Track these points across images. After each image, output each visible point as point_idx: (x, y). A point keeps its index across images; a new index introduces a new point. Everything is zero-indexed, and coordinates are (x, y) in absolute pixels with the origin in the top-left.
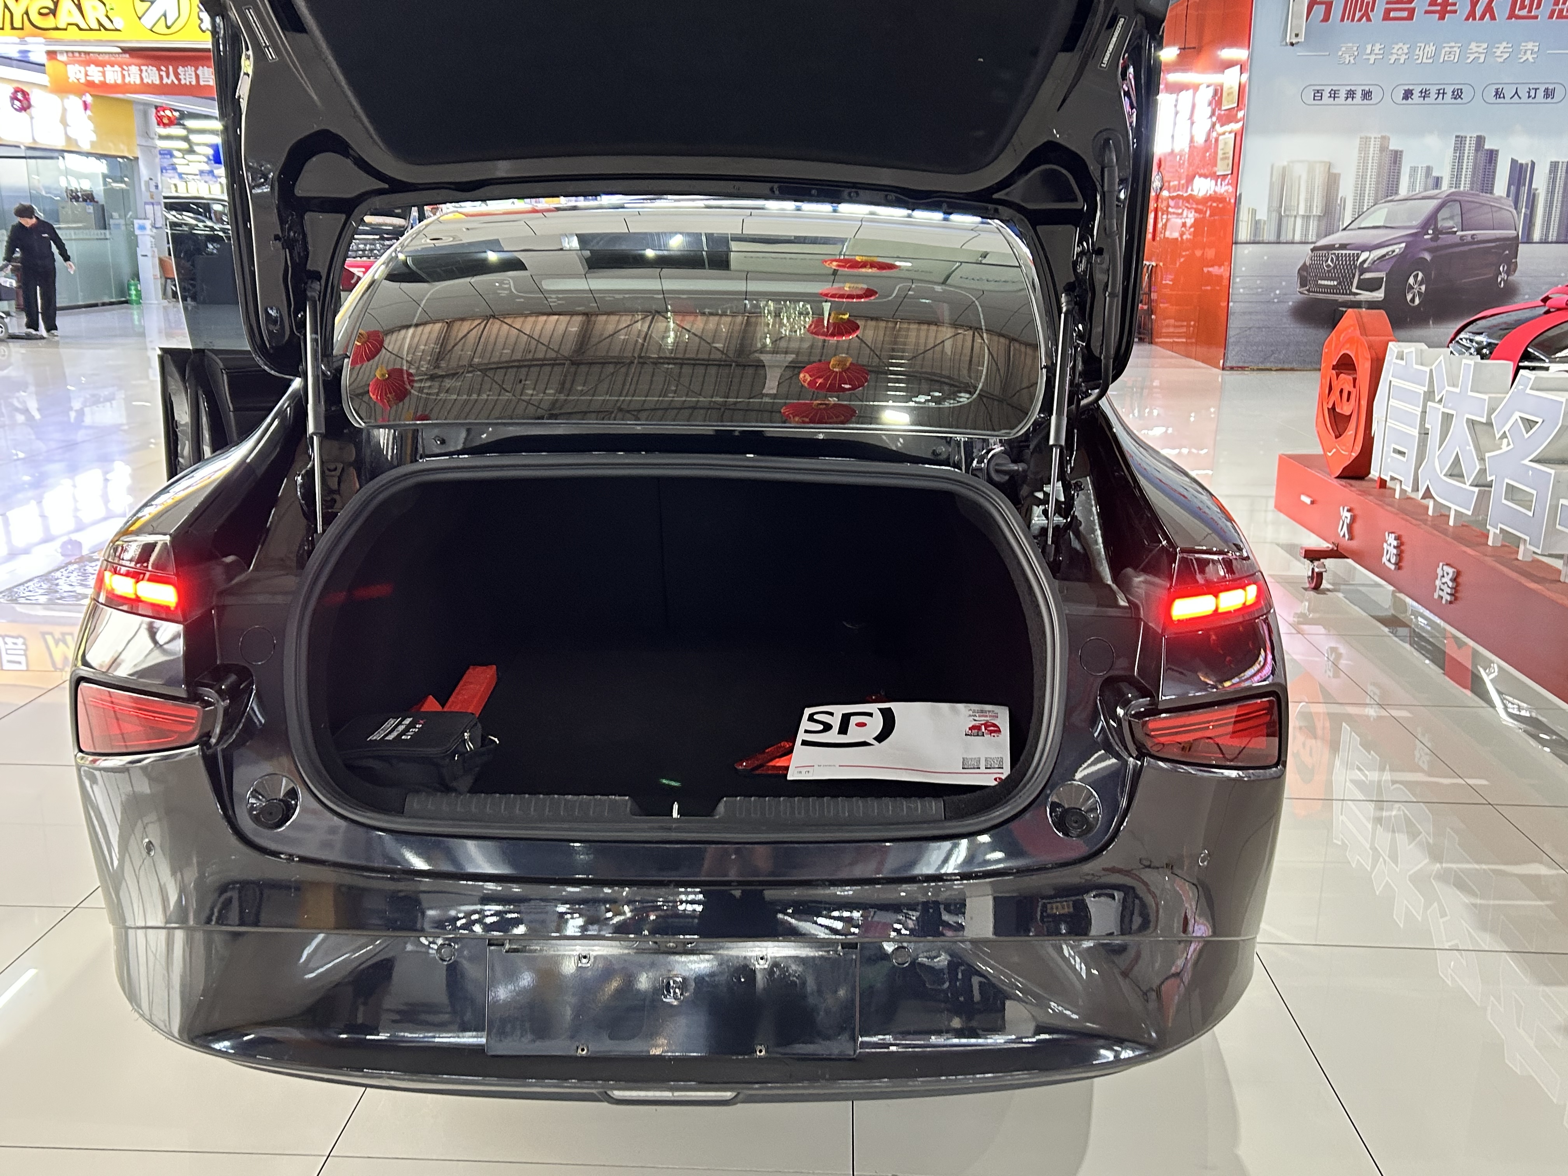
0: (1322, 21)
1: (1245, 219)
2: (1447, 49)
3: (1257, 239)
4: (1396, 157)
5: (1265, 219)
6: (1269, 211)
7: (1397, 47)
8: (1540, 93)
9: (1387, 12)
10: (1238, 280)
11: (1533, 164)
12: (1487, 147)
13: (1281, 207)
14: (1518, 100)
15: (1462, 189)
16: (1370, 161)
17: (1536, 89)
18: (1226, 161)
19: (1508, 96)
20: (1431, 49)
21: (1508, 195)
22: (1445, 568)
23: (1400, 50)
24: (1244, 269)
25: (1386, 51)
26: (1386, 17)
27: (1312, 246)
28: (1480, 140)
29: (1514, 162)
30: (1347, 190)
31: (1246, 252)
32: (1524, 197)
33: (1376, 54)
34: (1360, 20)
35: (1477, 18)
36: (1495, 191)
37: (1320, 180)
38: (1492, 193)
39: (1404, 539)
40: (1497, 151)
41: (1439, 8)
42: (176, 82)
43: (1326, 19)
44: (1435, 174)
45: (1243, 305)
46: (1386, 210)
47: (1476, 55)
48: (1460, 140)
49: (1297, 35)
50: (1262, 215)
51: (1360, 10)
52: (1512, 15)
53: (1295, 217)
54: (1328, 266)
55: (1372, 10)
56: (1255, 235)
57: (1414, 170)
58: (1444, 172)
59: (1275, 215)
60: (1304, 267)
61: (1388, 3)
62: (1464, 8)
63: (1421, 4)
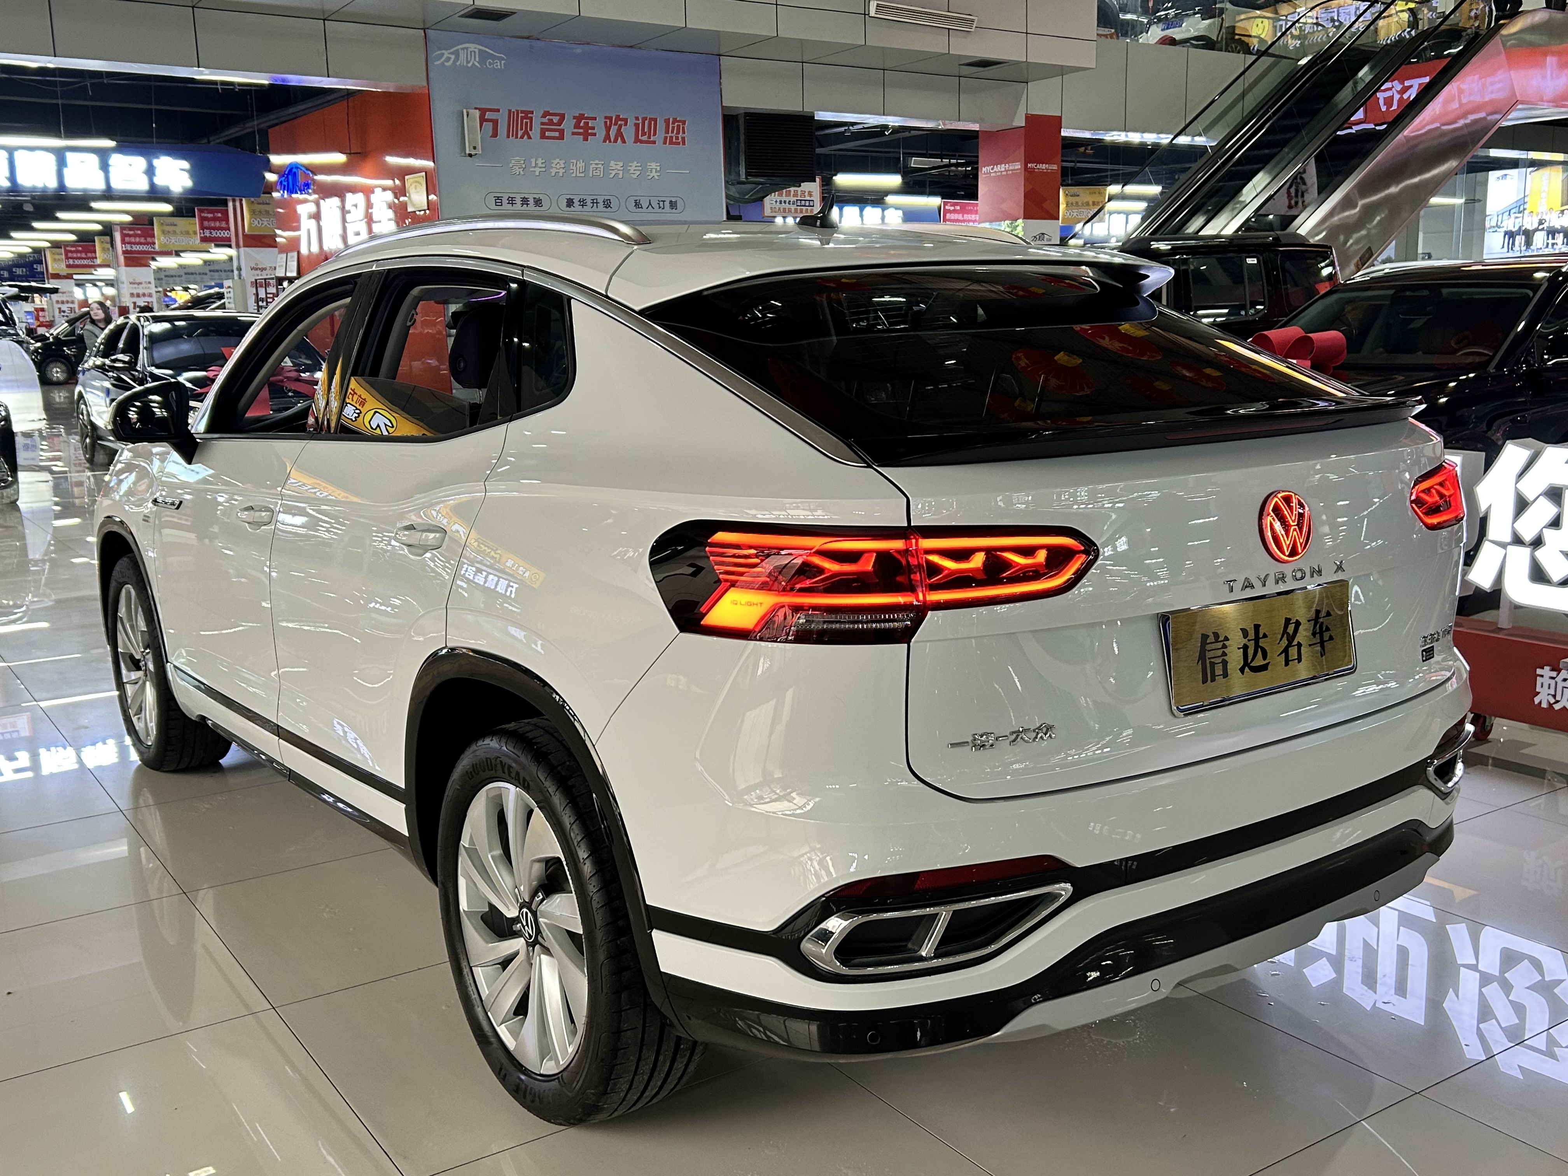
0: (491, 137)
2: (594, 166)
7: (555, 162)
8: (667, 204)
9: (543, 131)
14: (652, 210)
17: (664, 201)
19: (645, 206)
20: (581, 165)
23: (558, 165)
25: (547, 166)
26: (543, 136)
33: (540, 167)
34: (522, 137)
35: (612, 140)
41: (581, 131)
43: (495, 134)
47: (616, 171)
49: (475, 148)
51: (521, 129)
52: (637, 140)
55: (531, 130)
61: (543, 124)
62: (601, 132)
63: (568, 125)
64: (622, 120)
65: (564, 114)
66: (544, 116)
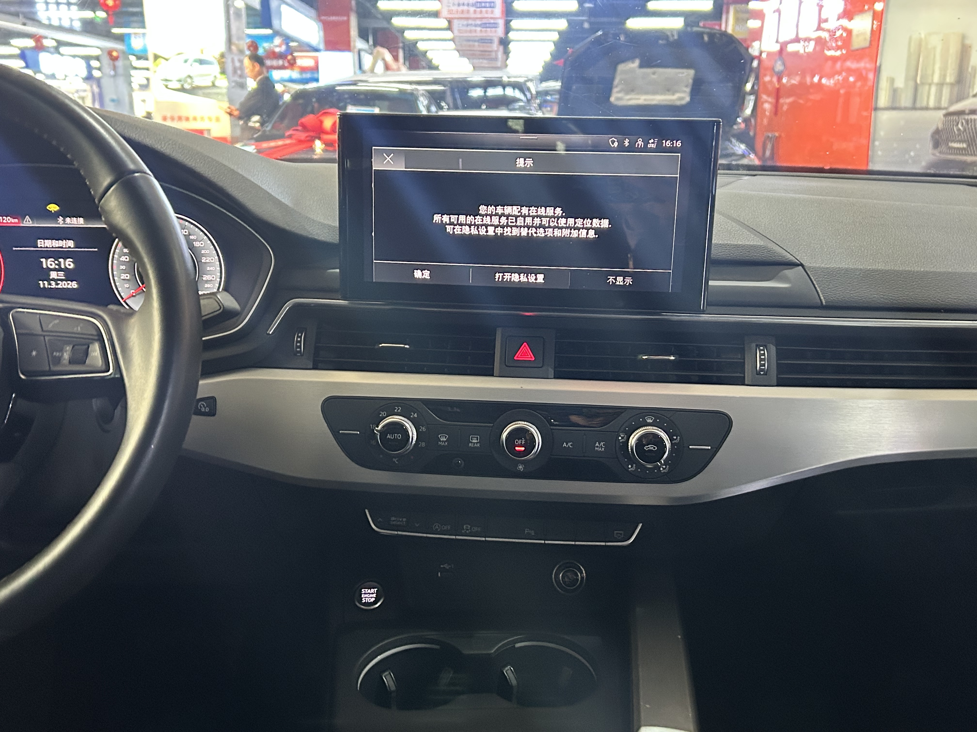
1: (885, 87)
3: (895, 105)
5: (903, 86)
6: (907, 79)
10: (877, 144)
13: (917, 75)
24: (881, 133)
27: (944, 112)
31: (885, 117)
37: (954, 49)
50: (900, 83)
53: (930, 85)
56: (893, 102)
59: (911, 84)
60: (937, 132)
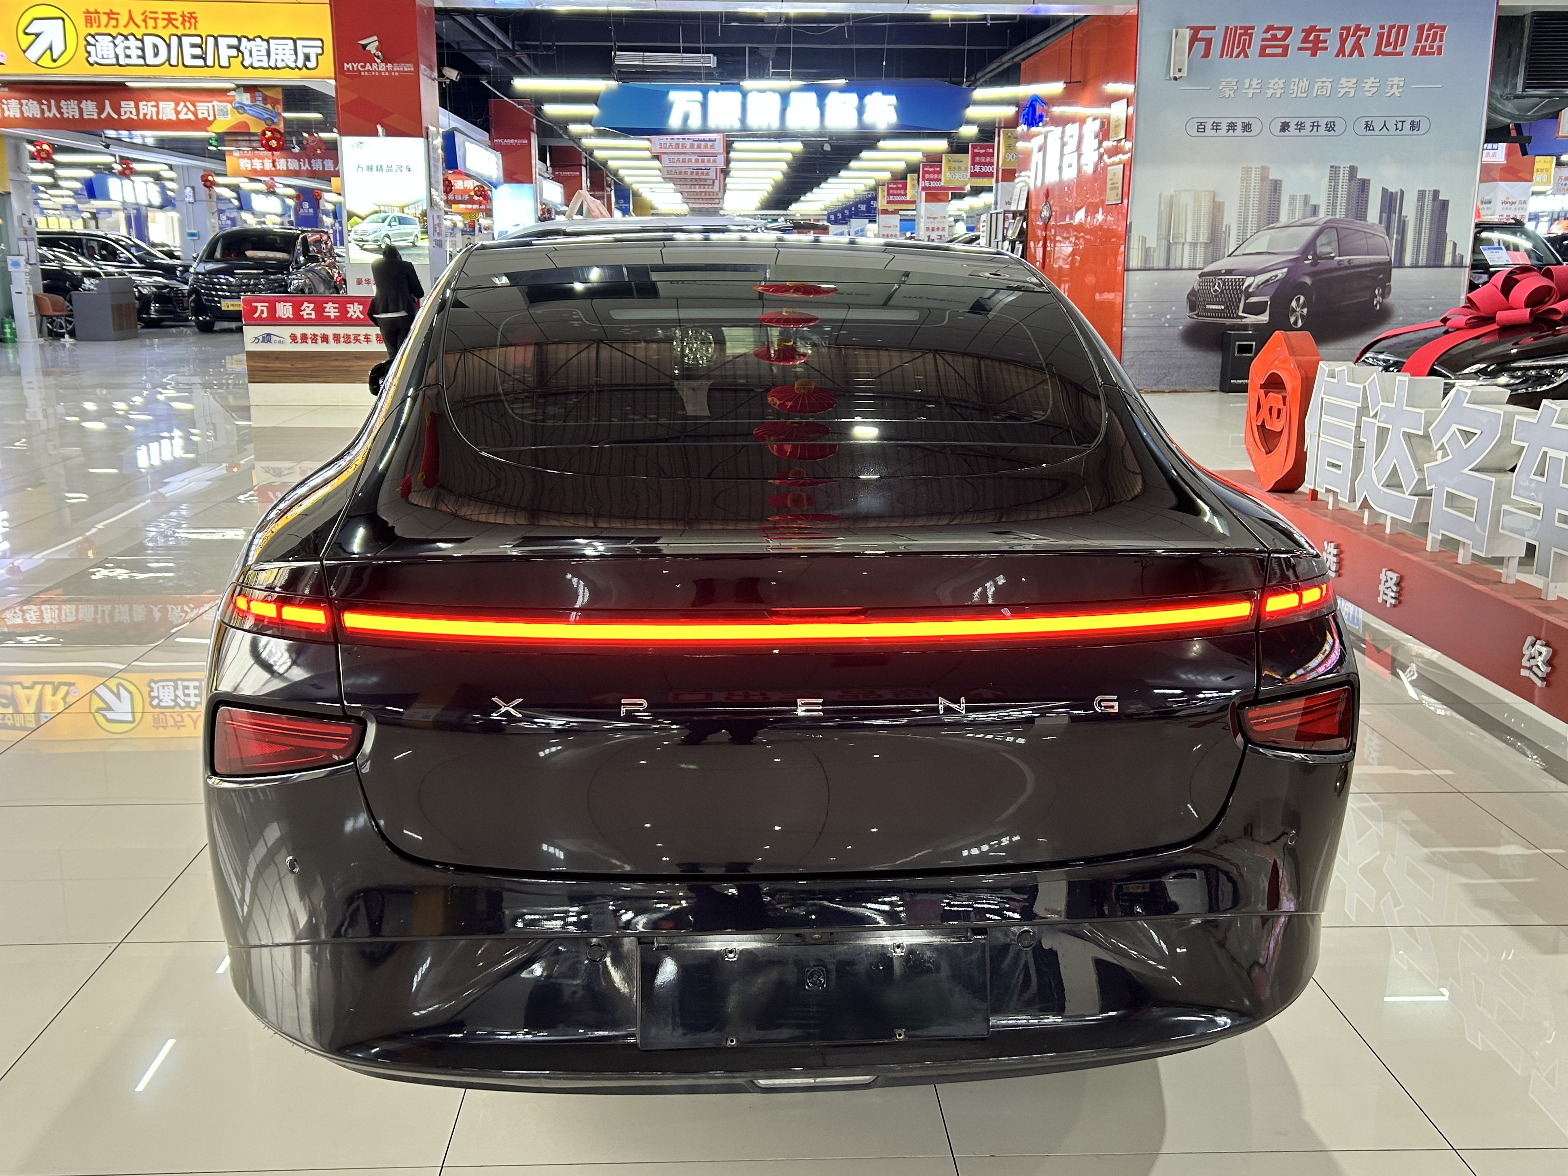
0: (1202, 57)
1: (1136, 246)
2: (1320, 84)
3: (1148, 266)
4: (1276, 186)
5: (1155, 246)
6: (1158, 238)
7: (1273, 82)
8: (1407, 126)
9: (1263, 48)
10: (1130, 305)
11: (1402, 192)
12: (1359, 177)
13: (1169, 234)
14: (1388, 133)
15: (1338, 216)
16: (1252, 190)
17: (1403, 122)
18: (1115, 192)
19: (1377, 128)
20: (1304, 83)
21: (1380, 223)
22: (1389, 573)
23: (1276, 85)
24: (1135, 295)
25: (1263, 86)
26: (1262, 54)
27: (1200, 272)
28: (1353, 170)
29: (1384, 190)
30: (1231, 218)
31: (1138, 278)
32: (1395, 225)
33: (1254, 88)
34: (1238, 56)
35: (1347, 54)
36: (1368, 219)
37: (1205, 208)
38: (1365, 220)
39: (1343, 548)
40: (1369, 180)
41: (1310, 45)
42: (58, 116)
43: (1206, 54)
44: (1313, 202)
45: (1136, 329)
46: (1268, 237)
47: (1347, 89)
48: (1335, 170)
49: (1180, 70)
50: (1152, 243)
51: (1238, 48)
52: (1378, 52)
53: (1183, 244)
54: (1216, 291)
55: (1249, 47)
56: (1146, 263)
57: (1293, 198)
58: (1321, 199)
59: (1164, 243)
60: (1193, 293)
61: (1264, 40)
62: (1333, 44)
63: (1294, 41)
64: (1363, 30)
65: (1291, 28)
66: (1266, 31)
